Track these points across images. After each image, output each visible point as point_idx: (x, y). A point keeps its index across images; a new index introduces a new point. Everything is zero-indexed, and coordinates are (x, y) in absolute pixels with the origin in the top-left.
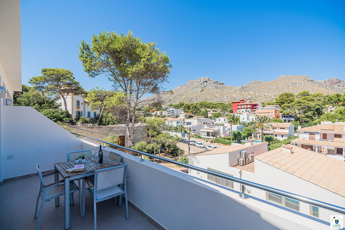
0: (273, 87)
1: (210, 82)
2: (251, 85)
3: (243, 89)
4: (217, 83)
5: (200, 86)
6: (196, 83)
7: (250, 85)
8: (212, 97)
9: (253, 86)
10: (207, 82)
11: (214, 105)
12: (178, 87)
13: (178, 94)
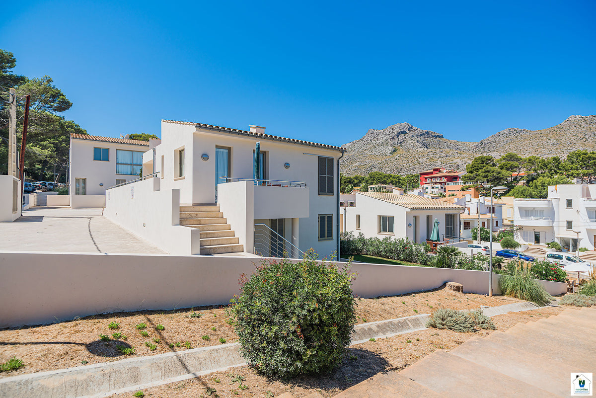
0: (549, 141)
1: (411, 133)
2: (502, 137)
3: (482, 146)
4: (428, 134)
5: (390, 142)
6: (383, 136)
7: (497, 139)
8: (411, 165)
9: (505, 140)
10: (406, 133)
11: (394, 179)
12: (348, 145)
13: (345, 159)
